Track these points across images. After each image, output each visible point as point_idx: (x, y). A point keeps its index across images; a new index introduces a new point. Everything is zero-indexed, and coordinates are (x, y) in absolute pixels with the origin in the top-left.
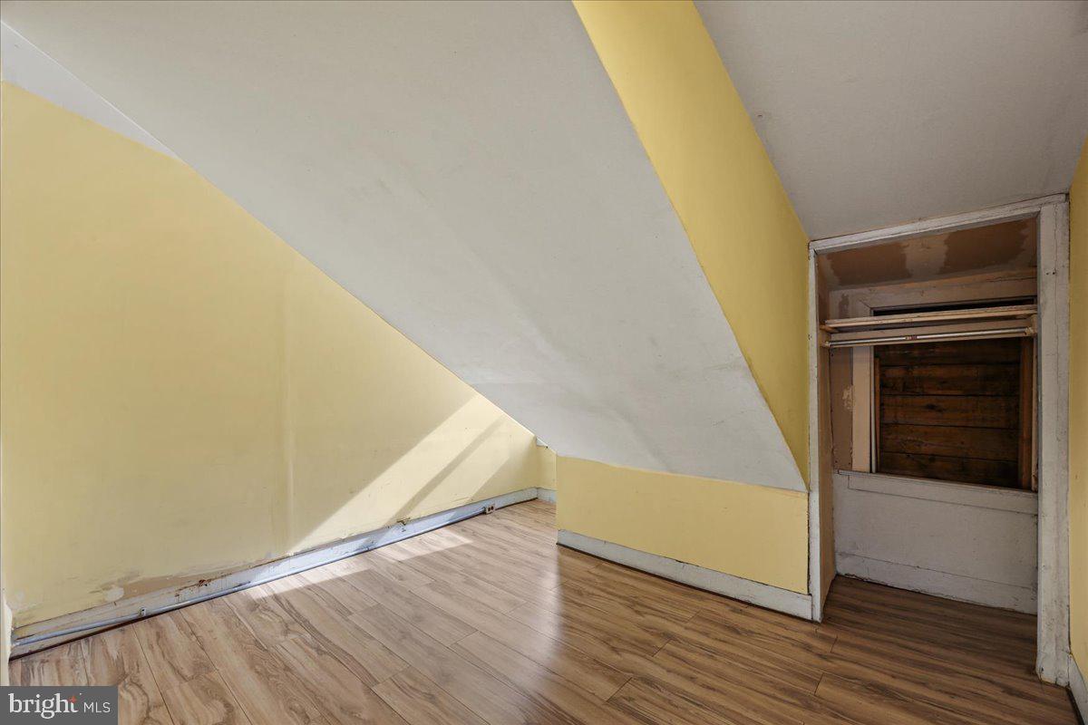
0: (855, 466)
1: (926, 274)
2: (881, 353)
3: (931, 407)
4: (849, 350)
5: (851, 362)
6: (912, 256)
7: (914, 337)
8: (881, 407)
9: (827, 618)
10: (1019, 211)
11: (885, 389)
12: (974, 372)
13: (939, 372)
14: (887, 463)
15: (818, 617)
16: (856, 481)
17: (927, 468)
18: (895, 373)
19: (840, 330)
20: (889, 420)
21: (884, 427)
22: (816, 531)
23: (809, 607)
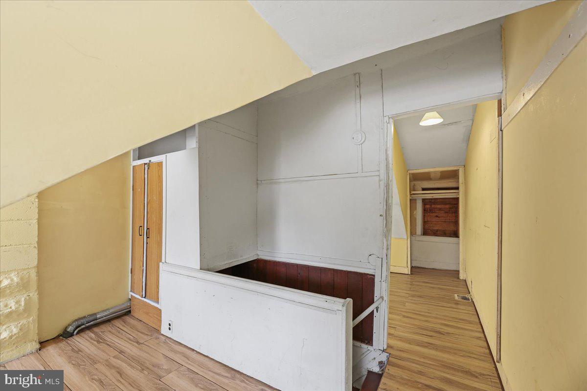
0: (417, 234)
1: (435, 179)
2: (424, 200)
3: (437, 216)
4: (416, 200)
5: (416, 203)
6: (432, 176)
7: (433, 197)
8: (424, 216)
9: (411, 274)
10: (455, 168)
11: (425, 211)
12: (447, 206)
13: (438, 206)
14: (425, 233)
15: (409, 273)
16: (418, 238)
17: (435, 233)
18: (428, 206)
19: (414, 194)
20: (426, 220)
21: (425, 222)
22: (409, 249)
23: (407, 271)
